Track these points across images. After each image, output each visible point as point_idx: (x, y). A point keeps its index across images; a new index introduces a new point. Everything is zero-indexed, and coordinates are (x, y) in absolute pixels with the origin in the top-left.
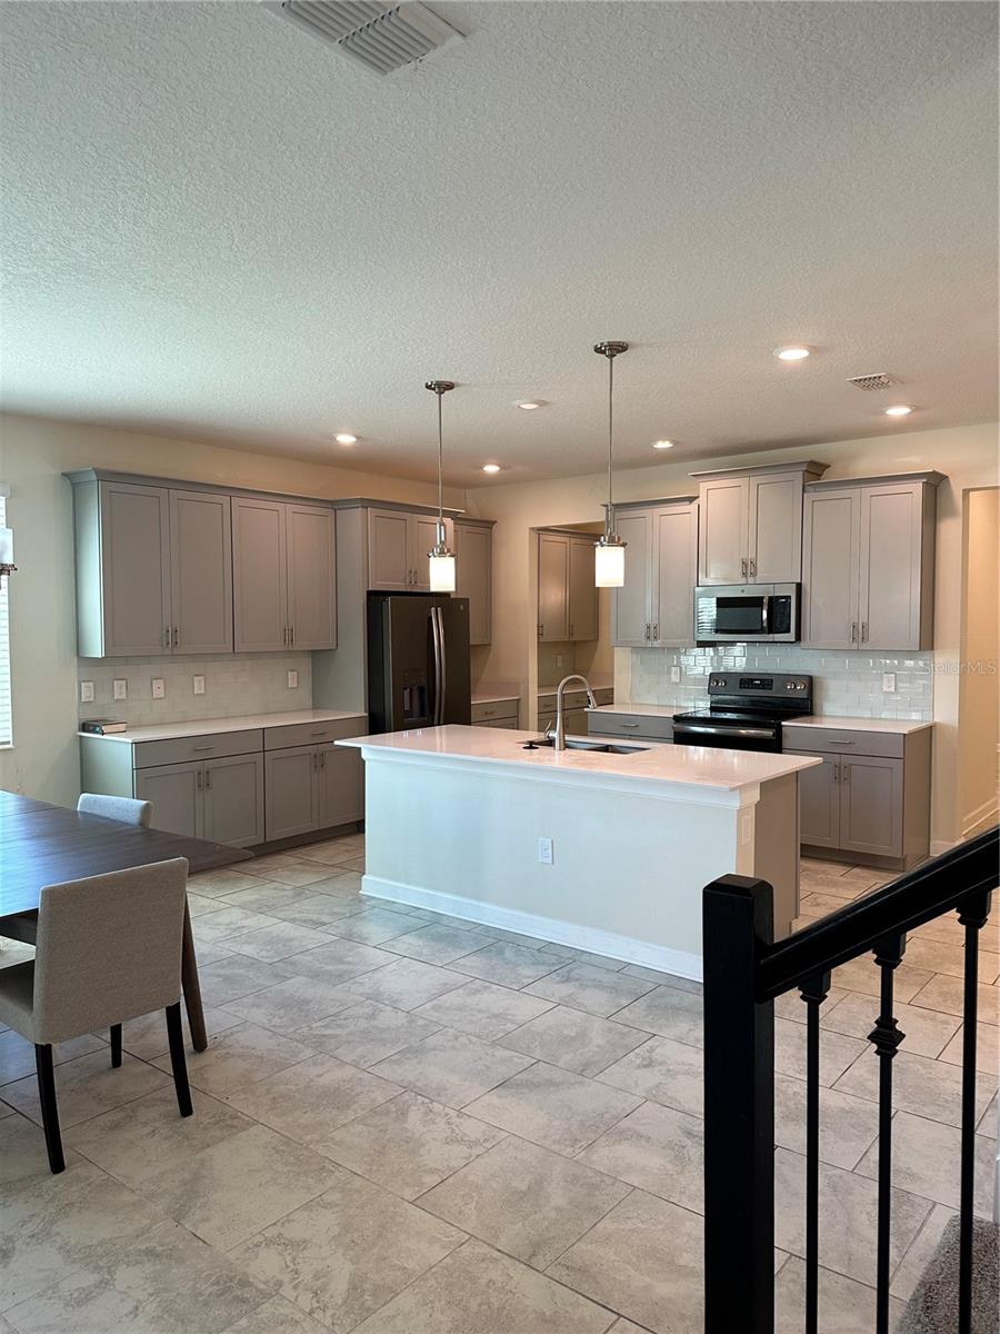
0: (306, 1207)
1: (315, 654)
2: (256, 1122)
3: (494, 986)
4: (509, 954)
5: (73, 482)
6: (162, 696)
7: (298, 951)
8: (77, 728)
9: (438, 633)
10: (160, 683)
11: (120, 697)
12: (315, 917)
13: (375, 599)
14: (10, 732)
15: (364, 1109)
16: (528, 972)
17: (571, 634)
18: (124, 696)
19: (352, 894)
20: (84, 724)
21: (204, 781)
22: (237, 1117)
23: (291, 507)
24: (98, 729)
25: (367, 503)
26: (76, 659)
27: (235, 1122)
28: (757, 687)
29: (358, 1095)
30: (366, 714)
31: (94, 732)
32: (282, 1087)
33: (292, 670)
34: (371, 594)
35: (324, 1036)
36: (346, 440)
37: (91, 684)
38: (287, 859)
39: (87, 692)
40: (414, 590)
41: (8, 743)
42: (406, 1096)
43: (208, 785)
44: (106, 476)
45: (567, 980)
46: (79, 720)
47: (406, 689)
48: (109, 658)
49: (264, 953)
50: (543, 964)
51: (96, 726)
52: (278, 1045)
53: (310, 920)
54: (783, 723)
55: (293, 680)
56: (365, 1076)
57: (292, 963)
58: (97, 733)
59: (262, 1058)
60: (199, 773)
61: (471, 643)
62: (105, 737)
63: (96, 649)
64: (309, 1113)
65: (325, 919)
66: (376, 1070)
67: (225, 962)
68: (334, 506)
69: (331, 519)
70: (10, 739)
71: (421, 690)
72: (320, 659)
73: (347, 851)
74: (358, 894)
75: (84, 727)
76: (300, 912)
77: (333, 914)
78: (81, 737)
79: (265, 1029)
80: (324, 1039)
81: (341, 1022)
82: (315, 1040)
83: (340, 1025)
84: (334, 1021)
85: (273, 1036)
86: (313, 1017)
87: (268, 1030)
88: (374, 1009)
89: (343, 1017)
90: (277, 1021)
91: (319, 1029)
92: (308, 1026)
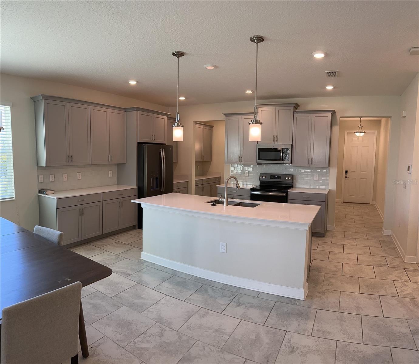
1: (118, 165)
3: (210, 311)
4: (210, 291)
5: (34, 100)
6: (67, 180)
7: (121, 291)
8: (37, 191)
9: (163, 157)
10: (65, 176)
11: (52, 181)
12: (125, 271)
13: (140, 145)
14: (14, 194)
16: (222, 301)
17: (203, 159)
18: (53, 180)
19: (138, 259)
20: (40, 191)
21: (81, 212)
23: (111, 111)
24: (44, 193)
25: (138, 109)
26: (36, 167)
28: (276, 178)
30: (137, 187)
31: (43, 194)
33: (110, 171)
34: (139, 143)
36: (133, 83)
37: (42, 176)
38: (110, 240)
39: (41, 179)
40: (154, 142)
41: (13, 198)
43: (83, 214)
44: (46, 97)
45: (239, 305)
46: (38, 189)
47: (151, 178)
48: (48, 167)
49: (108, 291)
50: (226, 296)
51: (44, 192)
52: (122, 355)
53: (124, 273)
54: (288, 191)
55: (111, 174)
57: (120, 298)
58: (44, 194)
60: (80, 210)
61: (174, 162)
62: (47, 196)
63: (43, 163)
65: (130, 272)
67: (92, 295)
68: (126, 110)
69: (125, 115)
70: (14, 196)
71: (157, 178)
72: (120, 167)
73: (132, 238)
74: (140, 259)
75: (40, 192)
76: (119, 268)
77: (132, 269)
78: (39, 195)
79: (114, 342)
80: (142, 351)
81: (148, 338)
82: (138, 352)
83: (148, 340)
84: (145, 337)
85: (119, 347)
86: (135, 334)
87: (116, 343)
88: (161, 329)
89: (148, 334)
90: (118, 336)
91: (139, 343)
92: (133, 341)
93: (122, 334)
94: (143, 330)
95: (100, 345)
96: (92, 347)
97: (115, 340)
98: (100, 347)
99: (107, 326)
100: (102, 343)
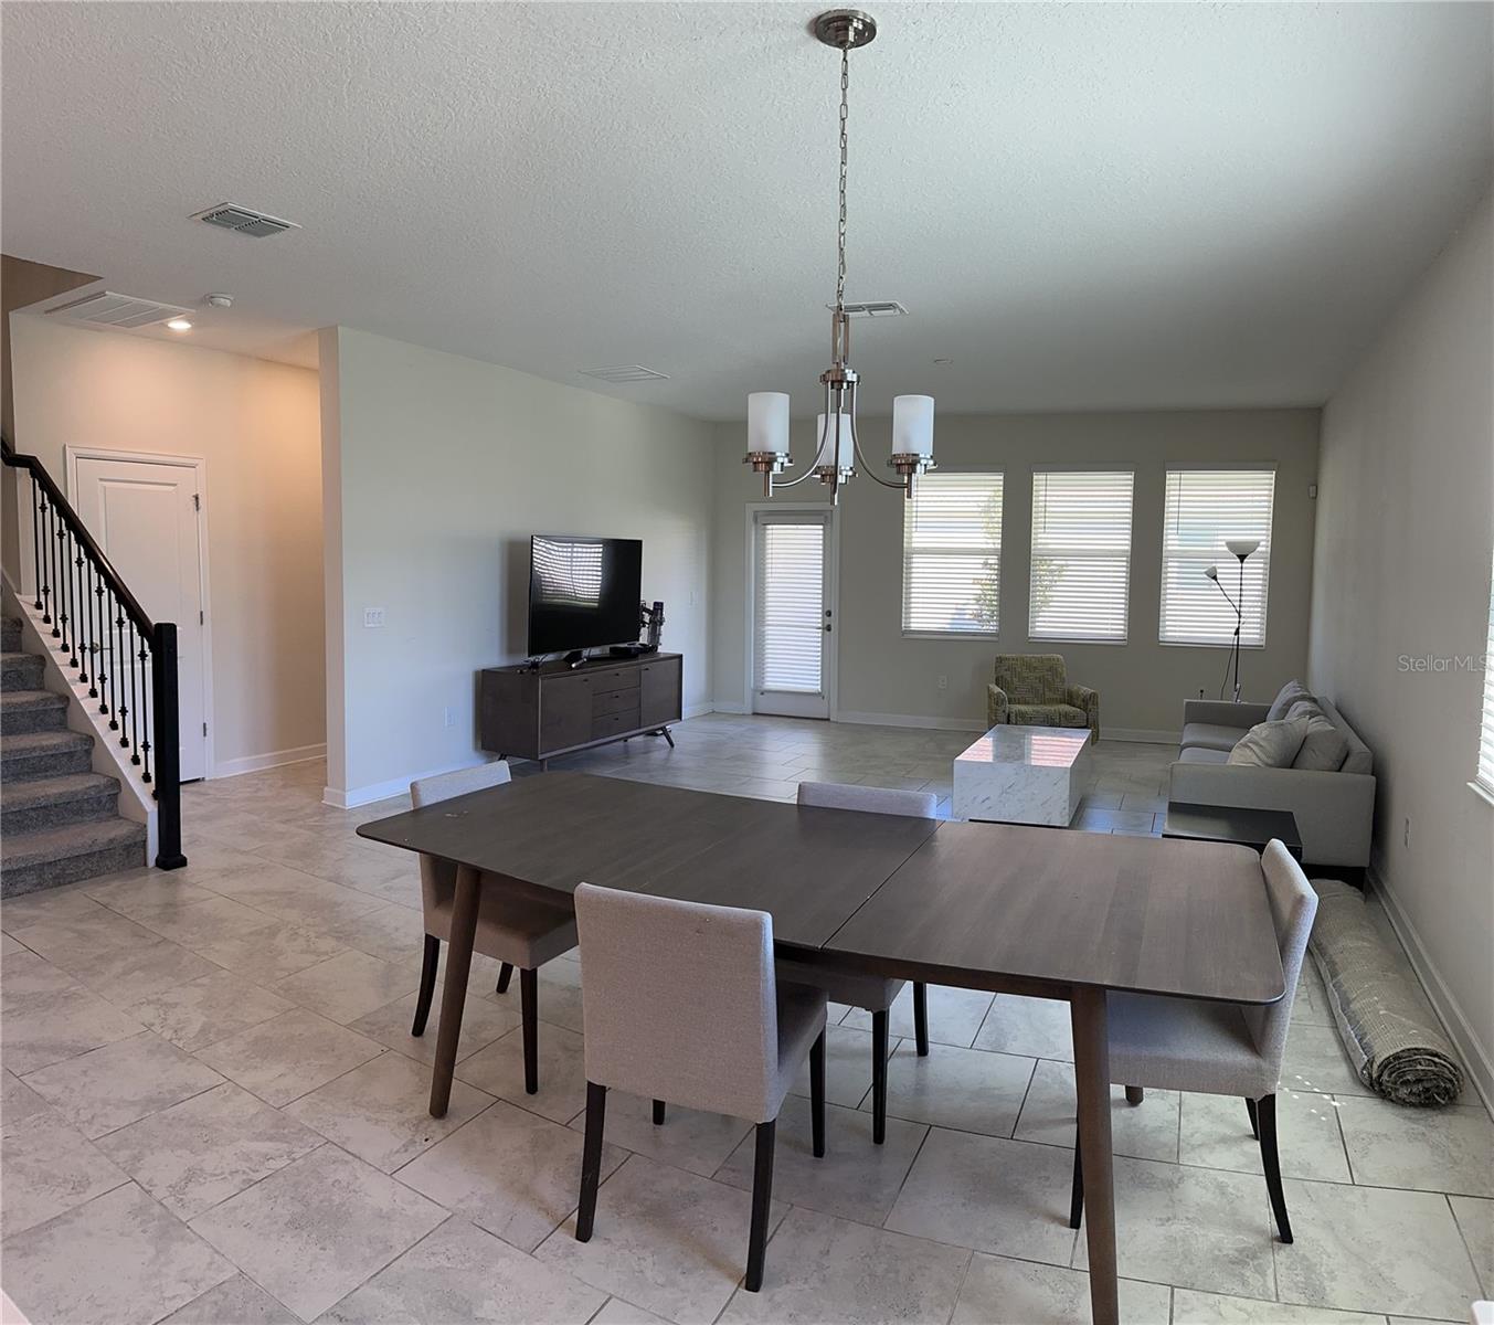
0: (300, 970)
2: (348, 1027)
15: (241, 1036)
22: (367, 1032)
27: (367, 1027)
29: (244, 1051)
32: (325, 1062)
35: (271, 1139)
42: (194, 1047)
52: (335, 1124)
56: (229, 1073)
59: (354, 1104)
64: (297, 1034)
66: (216, 1079)
79: (360, 1158)
80: (272, 1131)
81: (244, 1166)
82: (286, 1131)
83: (246, 1161)
84: (254, 1171)
85: (344, 1143)
86: (286, 1180)
87: (352, 1154)
88: (184, 1194)
89: (239, 1179)
90: (343, 1175)
91: (278, 1153)
92: (294, 1160)
93: (330, 1181)
94: (254, 1194)
95: (404, 1146)
96: (426, 1140)
97: (357, 1164)
98: (403, 1142)
99: (384, 1211)
100: (397, 1152)
